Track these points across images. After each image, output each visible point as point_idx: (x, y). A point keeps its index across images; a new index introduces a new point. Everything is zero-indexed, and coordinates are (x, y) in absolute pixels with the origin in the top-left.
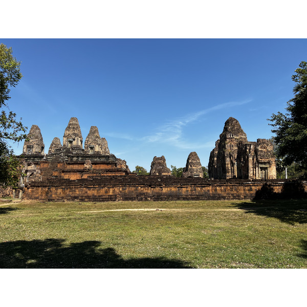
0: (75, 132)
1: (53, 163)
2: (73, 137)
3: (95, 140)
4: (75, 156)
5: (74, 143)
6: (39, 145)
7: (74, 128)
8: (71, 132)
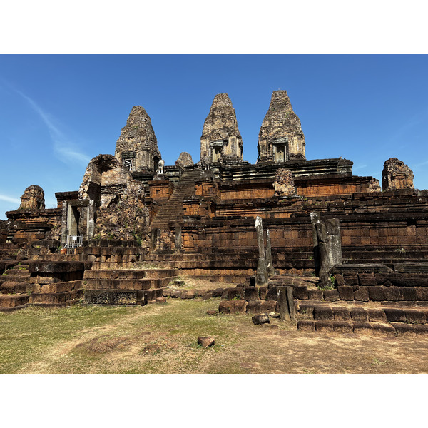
0: (227, 124)
1: (182, 186)
2: (224, 135)
3: (288, 124)
4: (238, 170)
5: (227, 150)
6: (148, 151)
7: (223, 116)
8: (217, 126)
